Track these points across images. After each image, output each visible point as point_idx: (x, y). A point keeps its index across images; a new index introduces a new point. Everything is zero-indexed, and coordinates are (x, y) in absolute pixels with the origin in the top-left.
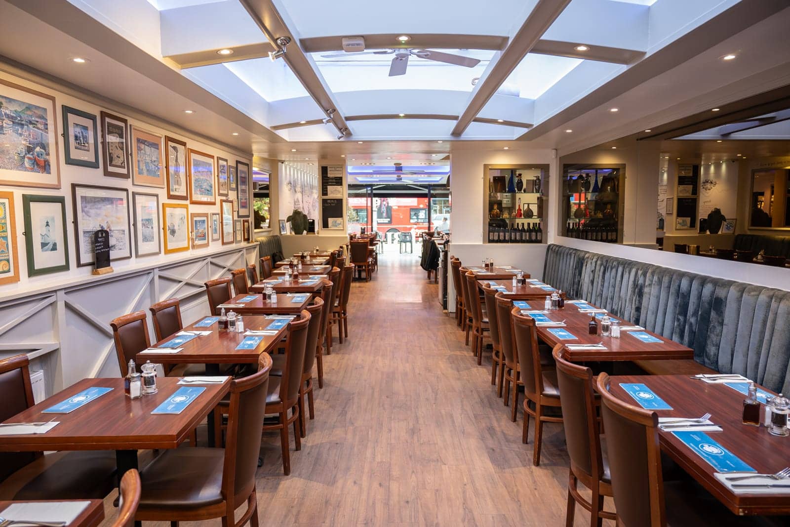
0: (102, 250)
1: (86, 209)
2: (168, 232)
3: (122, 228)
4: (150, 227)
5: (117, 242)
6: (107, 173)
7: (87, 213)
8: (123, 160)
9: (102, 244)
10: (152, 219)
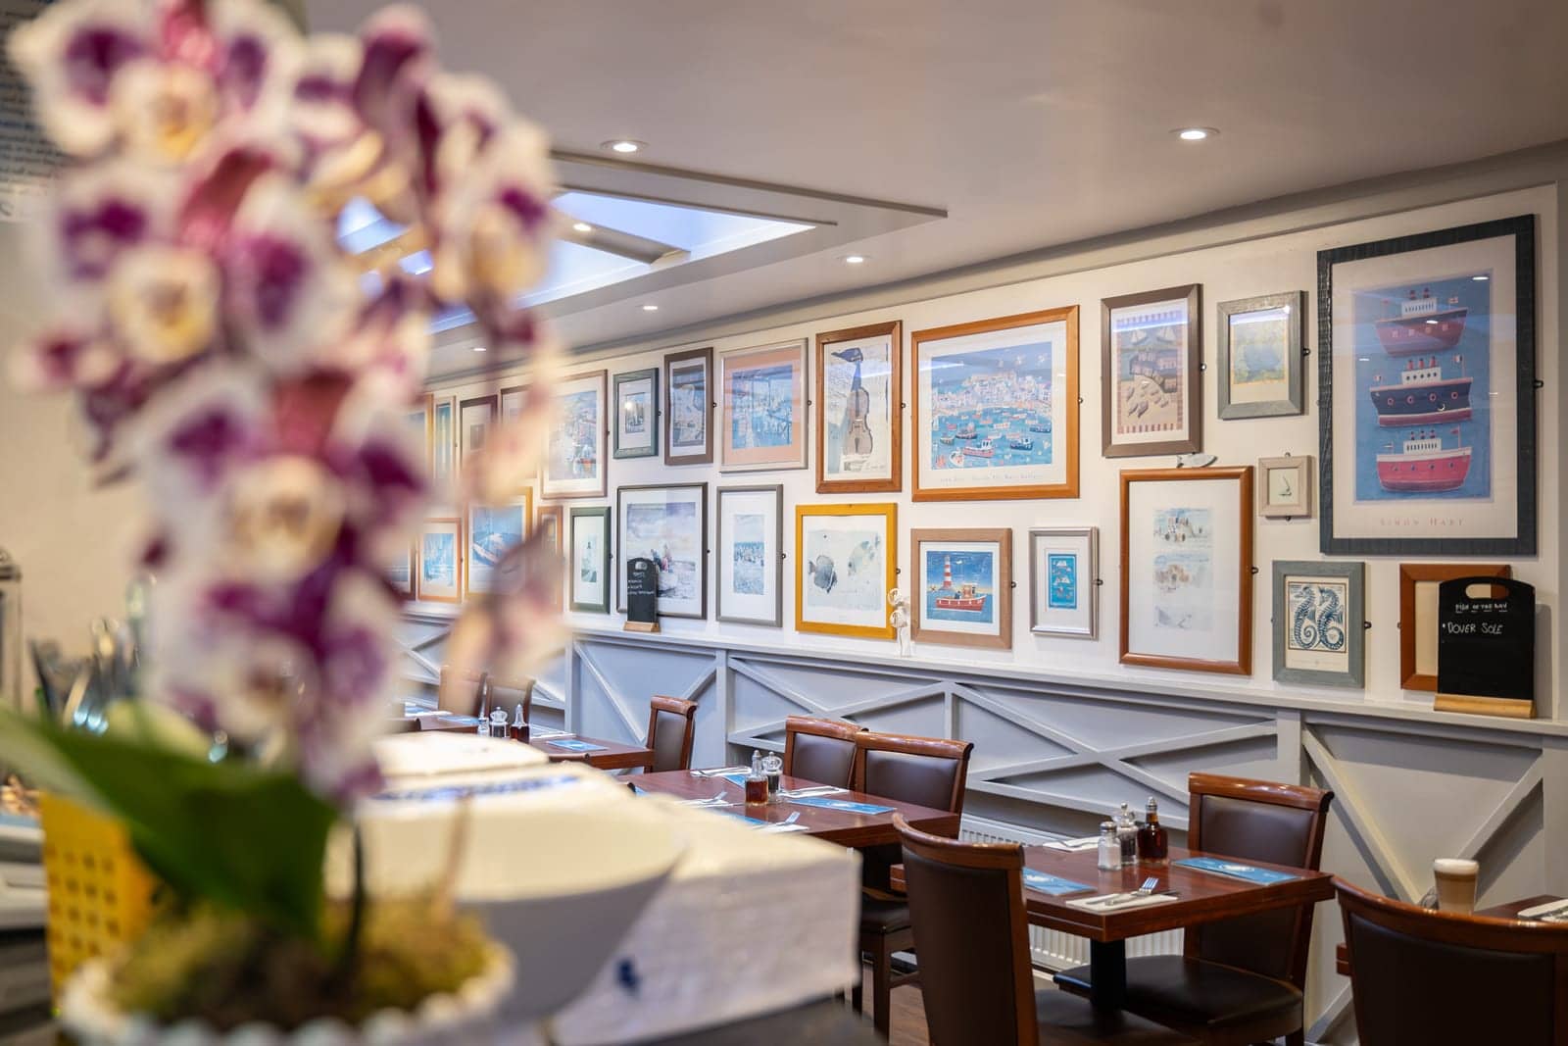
0: (640, 592)
1: (634, 524)
2: (808, 579)
3: (690, 559)
4: (758, 562)
5: (680, 584)
6: (670, 461)
7: (635, 530)
8: (700, 429)
9: (640, 581)
10: (762, 544)
